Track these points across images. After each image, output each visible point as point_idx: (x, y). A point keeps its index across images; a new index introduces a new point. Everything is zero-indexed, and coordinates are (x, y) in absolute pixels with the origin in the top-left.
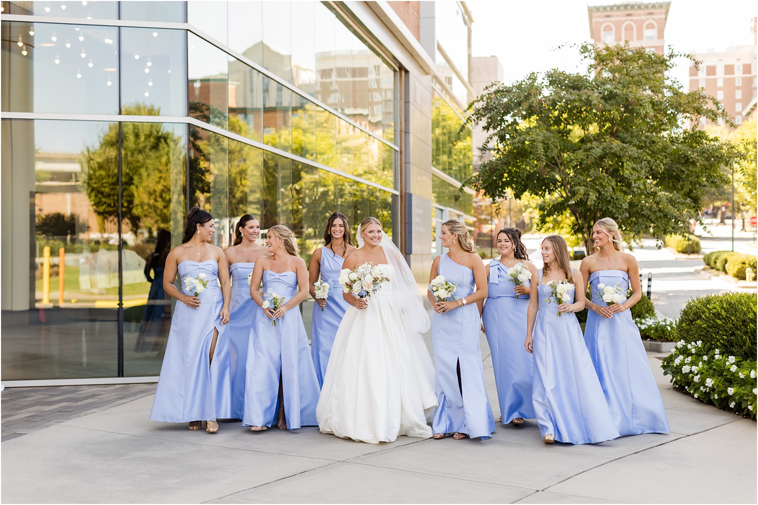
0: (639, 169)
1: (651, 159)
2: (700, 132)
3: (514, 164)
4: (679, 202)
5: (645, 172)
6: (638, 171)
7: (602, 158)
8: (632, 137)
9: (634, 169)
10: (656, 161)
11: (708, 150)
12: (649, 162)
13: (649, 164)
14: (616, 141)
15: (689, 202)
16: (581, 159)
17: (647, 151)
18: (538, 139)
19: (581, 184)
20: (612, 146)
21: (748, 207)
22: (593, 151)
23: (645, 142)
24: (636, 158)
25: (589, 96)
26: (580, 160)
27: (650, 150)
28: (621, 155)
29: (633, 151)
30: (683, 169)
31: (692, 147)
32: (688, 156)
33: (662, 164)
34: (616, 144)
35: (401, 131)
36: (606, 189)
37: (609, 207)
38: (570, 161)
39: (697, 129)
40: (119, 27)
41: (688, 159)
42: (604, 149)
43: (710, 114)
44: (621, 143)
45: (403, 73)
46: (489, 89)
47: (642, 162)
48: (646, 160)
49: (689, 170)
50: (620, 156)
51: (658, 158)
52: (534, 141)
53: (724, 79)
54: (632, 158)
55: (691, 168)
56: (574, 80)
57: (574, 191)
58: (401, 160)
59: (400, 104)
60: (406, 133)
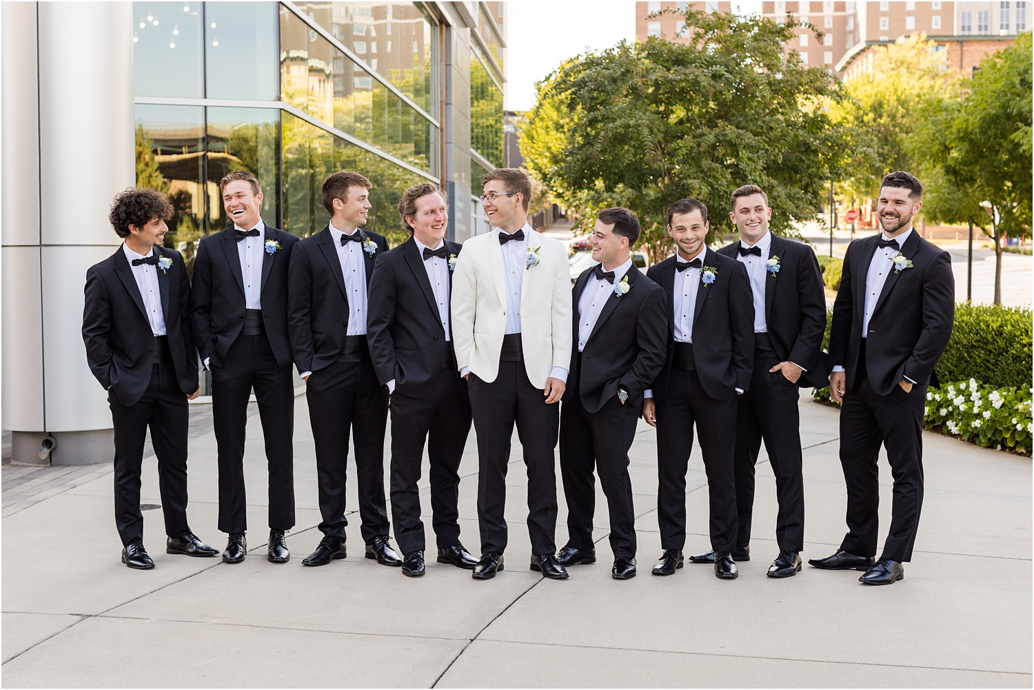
0: (756, 159)
1: (768, 148)
2: (822, 116)
3: (610, 152)
4: (799, 198)
5: (763, 162)
6: (754, 162)
7: (714, 147)
8: (747, 121)
9: (750, 159)
10: (774, 150)
11: (832, 137)
12: (767, 151)
13: (766, 153)
14: (729, 126)
15: (810, 198)
16: (691, 147)
17: (764, 138)
18: (643, 124)
19: (691, 176)
20: (726, 132)
21: (841, 197)
22: (706, 137)
23: (762, 127)
24: (752, 147)
25: (698, 76)
26: (689, 148)
27: (766, 137)
28: (737, 143)
29: (749, 138)
30: (804, 158)
31: (812, 133)
32: (809, 143)
33: (780, 154)
34: (731, 131)
35: (441, 102)
36: (719, 182)
37: (722, 203)
38: (679, 149)
39: (819, 112)
41: (809, 147)
42: (716, 136)
43: (835, 95)
44: (736, 129)
45: (444, 27)
46: (575, 61)
47: (758, 151)
48: (763, 149)
49: (809, 160)
50: (735, 144)
51: (777, 146)
52: (639, 125)
53: (809, 18)
54: (748, 147)
55: (812, 157)
56: (679, 54)
57: (683, 185)
58: (442, 138)
59: (440, 67)
60: (446, 104)
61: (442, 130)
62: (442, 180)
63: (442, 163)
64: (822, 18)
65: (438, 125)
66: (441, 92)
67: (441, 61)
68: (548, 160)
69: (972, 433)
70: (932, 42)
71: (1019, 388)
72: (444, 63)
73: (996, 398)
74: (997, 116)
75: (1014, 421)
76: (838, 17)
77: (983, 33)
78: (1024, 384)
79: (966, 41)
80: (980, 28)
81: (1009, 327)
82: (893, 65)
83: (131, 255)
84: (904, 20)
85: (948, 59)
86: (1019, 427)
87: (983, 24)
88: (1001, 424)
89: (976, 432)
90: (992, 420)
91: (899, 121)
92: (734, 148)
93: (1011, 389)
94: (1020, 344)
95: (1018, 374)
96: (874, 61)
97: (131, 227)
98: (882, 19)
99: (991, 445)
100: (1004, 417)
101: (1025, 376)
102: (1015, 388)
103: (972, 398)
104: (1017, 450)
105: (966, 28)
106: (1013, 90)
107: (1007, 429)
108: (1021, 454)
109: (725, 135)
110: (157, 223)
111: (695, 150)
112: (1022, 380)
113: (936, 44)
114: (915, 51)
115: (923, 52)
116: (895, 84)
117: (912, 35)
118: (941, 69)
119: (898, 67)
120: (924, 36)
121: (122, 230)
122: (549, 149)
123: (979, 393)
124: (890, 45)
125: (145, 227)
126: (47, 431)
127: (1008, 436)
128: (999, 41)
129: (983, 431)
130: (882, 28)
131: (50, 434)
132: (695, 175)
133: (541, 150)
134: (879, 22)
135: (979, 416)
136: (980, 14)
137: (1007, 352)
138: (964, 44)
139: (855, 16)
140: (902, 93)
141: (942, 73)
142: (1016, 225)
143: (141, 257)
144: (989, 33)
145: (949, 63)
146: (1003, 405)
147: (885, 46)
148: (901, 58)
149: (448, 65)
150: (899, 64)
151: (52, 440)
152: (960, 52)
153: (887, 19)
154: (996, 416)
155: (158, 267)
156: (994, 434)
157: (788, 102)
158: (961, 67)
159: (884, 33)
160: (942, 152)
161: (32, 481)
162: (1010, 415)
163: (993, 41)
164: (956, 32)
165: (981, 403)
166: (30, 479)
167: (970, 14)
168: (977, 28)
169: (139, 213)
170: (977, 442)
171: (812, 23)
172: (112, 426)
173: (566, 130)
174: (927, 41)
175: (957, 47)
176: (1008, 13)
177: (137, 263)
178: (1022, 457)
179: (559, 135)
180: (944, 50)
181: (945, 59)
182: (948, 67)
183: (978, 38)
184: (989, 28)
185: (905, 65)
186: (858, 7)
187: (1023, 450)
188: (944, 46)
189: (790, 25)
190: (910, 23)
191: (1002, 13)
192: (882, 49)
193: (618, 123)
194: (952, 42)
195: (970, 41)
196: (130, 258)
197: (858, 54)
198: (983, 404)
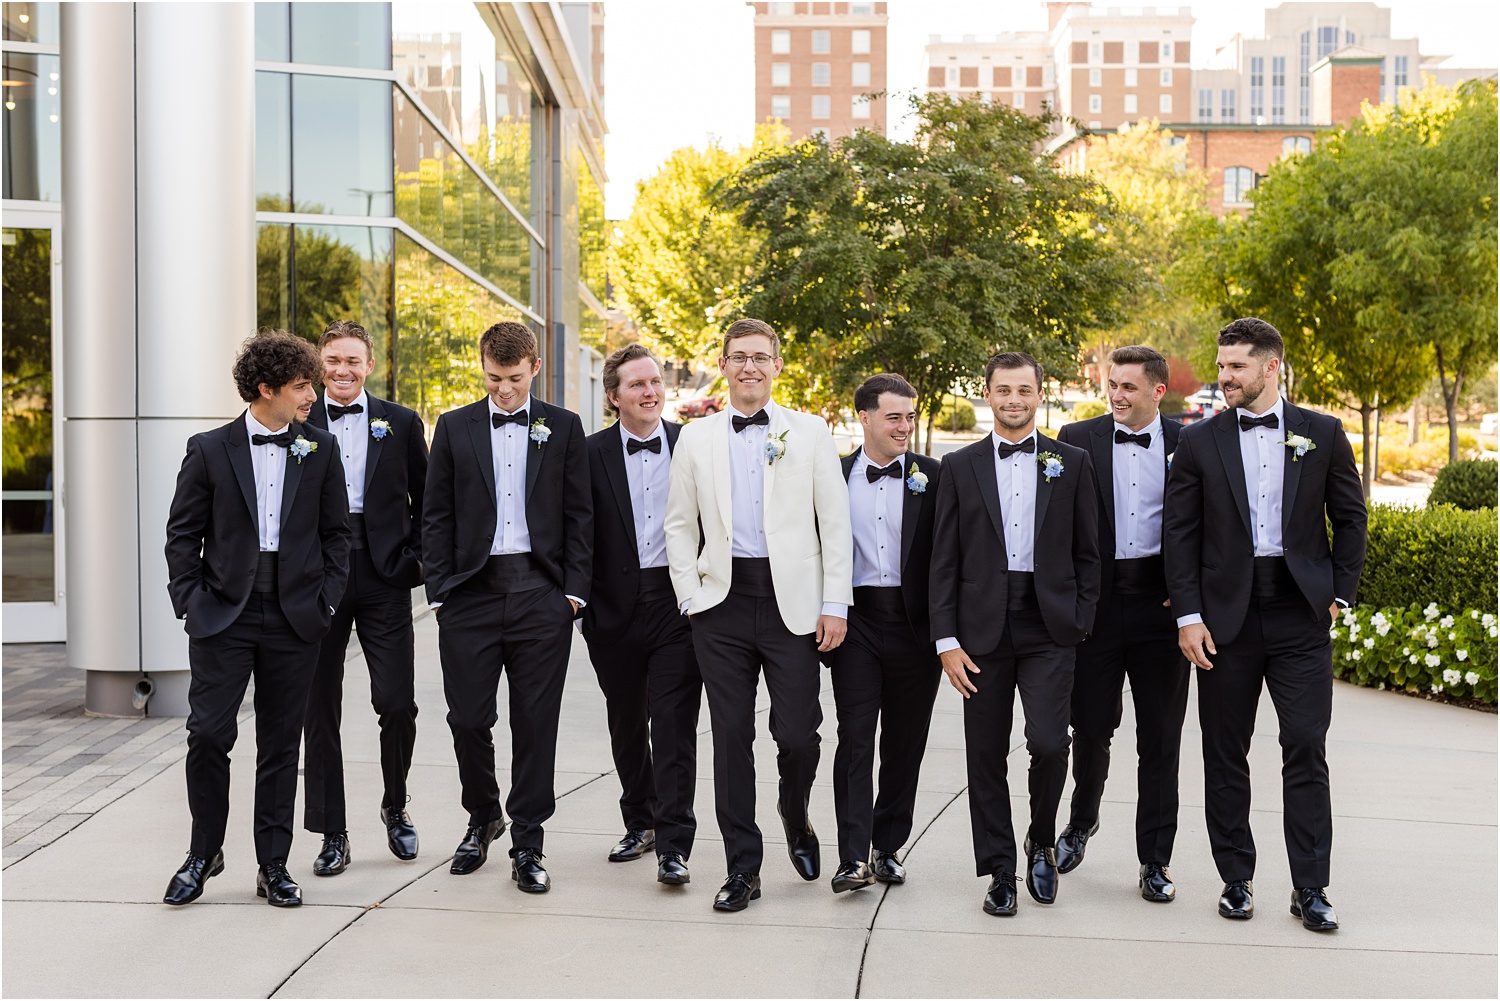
0: (1006, 299)
5: (1015, 303)
7: (952, 283)
8: (992, 248)
9: (998, 299)
12: (1019, 288)
14: (969, 255)
16: (920, 283)
18: (854, 248)
19: (921, 322)
20: (967, 263)
22: (940, 270)
23: (1013, 257)
24: (1001, 282)
26: (917, 284)
27: (1017, 269)
28: (982, 278)
29: (998, 273)
30: (1065, 298)
31: (1075, 263)
32: (1072, 278)
34: (973, 261)
35: (547, 212)
38: (905, 285)
39: (1082, 237)
40: (291, 74)
41: (1073, 283)
42: (954, 268)
44: (979, 259)
45: (551, 109)
47: (1009, 289)
48: (1014, 286)
49: (1072, 300)
50: (979, 280)
51: (1031, 282)
52: (849, 250)
53: (993, 93)
54: (997, 283)
55: (1074, 297)
56: (903, 153)
57: (909, 334)
58: (548, 263)
59: (545, 165)
60: (554, 215)
61: (548, 252)
62: (548, 321)
63: (548, 297)
64: (1010, 94)
65: (543, 244)
66: (547, 199)
67: (547, 156)
68: (655, 289)
69: (1345, 667)
70: (1167, 133)
71: (1408, 610)
72: (550, 159)
73: (1382, 622)
74: (1293, 243)
75: (1406, 652)
76: (1032, 93)
77: (1228, 120)
78: (1414, 604)
79: (1211, 131)
80: (1224, 112)
81: (1391, 529)
82: (1113, 163)
83: (254, 427)
84: (1122, 100)
85: (1187, 156)
86: (1413, 660)
87: (1228, 107)
88: (1388, 655)
89: (1351, 666)
90: (1375, 651)
91: (1129, 241)
92: (978, 283)
93: (1398, 610)
94: (1407, 550)
95: (1404, 590)
96: (1088, 157)
97: (262, 387)
98: (1092, 97)
99: (1372, 684)
100: (1391, 646)
101: (1414, 593)
102: (1403, 609)
103: (1345, 622)
104: (1407, 689)
105: (1206, 113)
106: (1312, 208)
107: (1396, 662)
108: (1413, 695)
109: (967, 268)
110: (301, 386)
111: (925, 288)
112: (1410, 598)
113: (1172, 135)
114: (1143, 145)
115: (1155, 145)
116: (1123, 190)
117: (1140, 122)
118: (1179, 169)
119: (1121, 166)
120: (1156, 123)
121: (249, 392)
122: (657, 274)
123: (1355, 615)
124: (1111, 136)
125: (283, 389)
126: (144, 670)
127: (1396, 671)
128: (1256, 132)
129: (1363, 664)
130: (1092, 110)
131: (146, 674)
132: (924, 321)
133: (645, 275)
134: (1087, 101)
135: (1359, 645)
136: (1224, 92)
137: (1388, 562)
138: (1209, 135)
139: (1055, 92)
140: (1134, 202)
141: (1179, 175)
142: (1321, 388)
143: (267, 432)
144: (1236, 120)
145: (1190, 161)
146: (1391, 631)
147: (1105, 136)
148: (1125, 153)
149: (556, 161)
150: (1122, 161)
151: (150, 682)
152: (1203, 145)
153: (1099, 97)
154: (1381, 645)
155: (289, 452)
156: (1377, 669)
157: (1046, 222)
158: (1205, 165)
159: (1095, 117)
160: (1217, 288)
161: (137, 738)
162: (1399, 643)
163: (1248, 132)
164: (1195, 119)
165: (1358, 628)
166: (133, 736)
167: (1210, 93)
168: (1220, 112)
169: (276, 368)
170: (1352, 679)
171: (1076, 117)
172: (187, 667)
173: (681, 246)
174: (1160, 130)
175: (1201, 140)
176: (1261, 92)
177: (259, 440)
178: (1415, 699)
179: (672, 253)
180: (1182, 145)
181: (1183, 155)
182: (1187, 167)
183: (1228, 128)
184: (1236, 113)
185: (1131, 163)
186: (1059, 81)
187: (1415, 690)
188: (1183, 138)
189: (1047, 118)
190: (1131, 104)
191: (1253, 92)
192: (1100, 140)
193: (821, 247)
194: (1193, 132)
195: (1216, 132)
196: (252, 432)
197: (1065, 146)
198: (1363, 630)
